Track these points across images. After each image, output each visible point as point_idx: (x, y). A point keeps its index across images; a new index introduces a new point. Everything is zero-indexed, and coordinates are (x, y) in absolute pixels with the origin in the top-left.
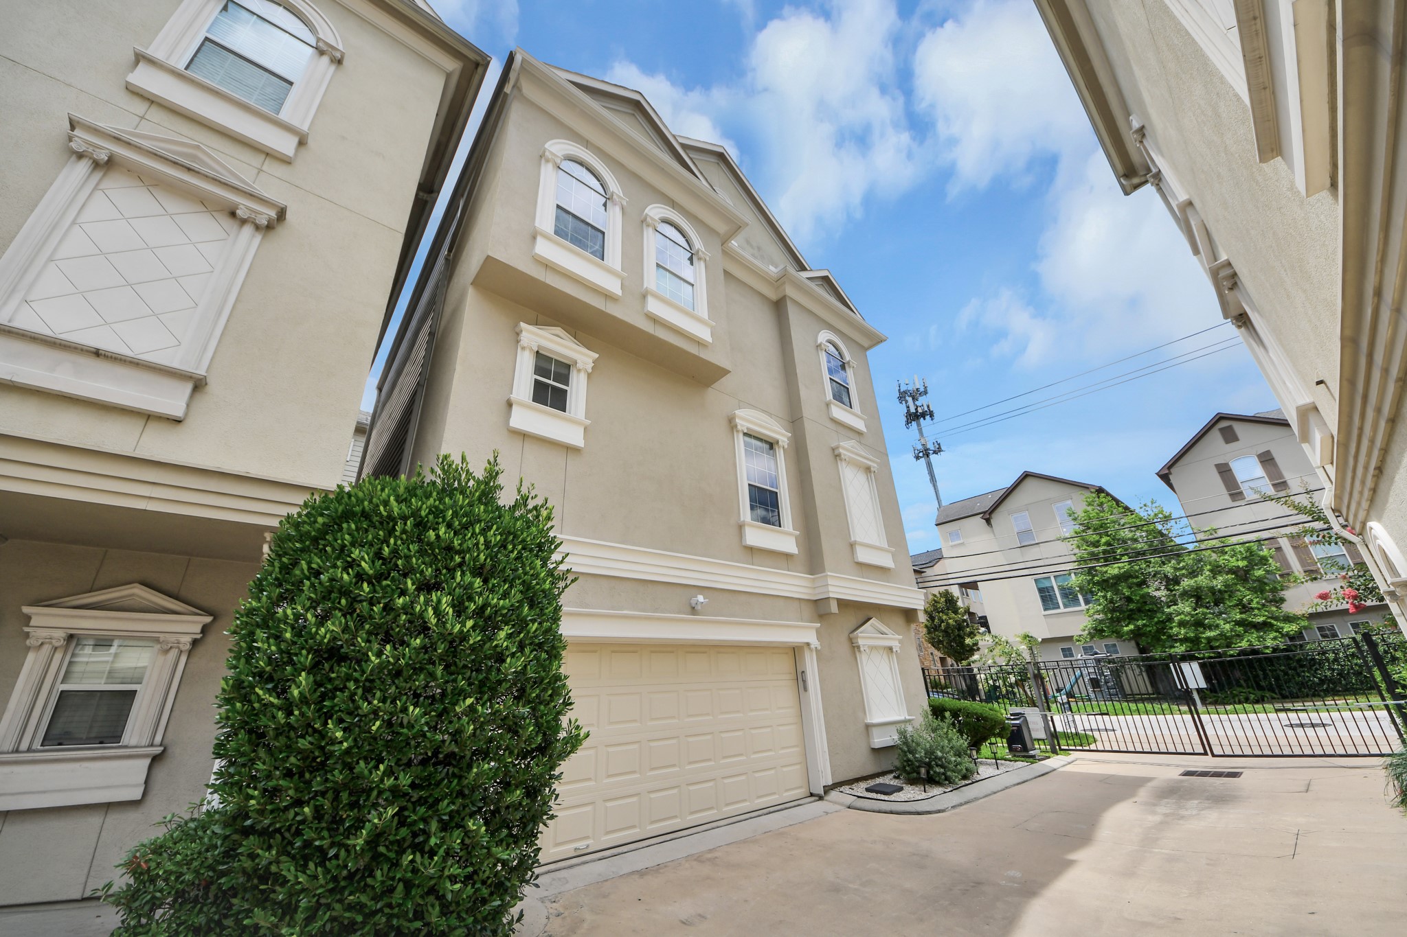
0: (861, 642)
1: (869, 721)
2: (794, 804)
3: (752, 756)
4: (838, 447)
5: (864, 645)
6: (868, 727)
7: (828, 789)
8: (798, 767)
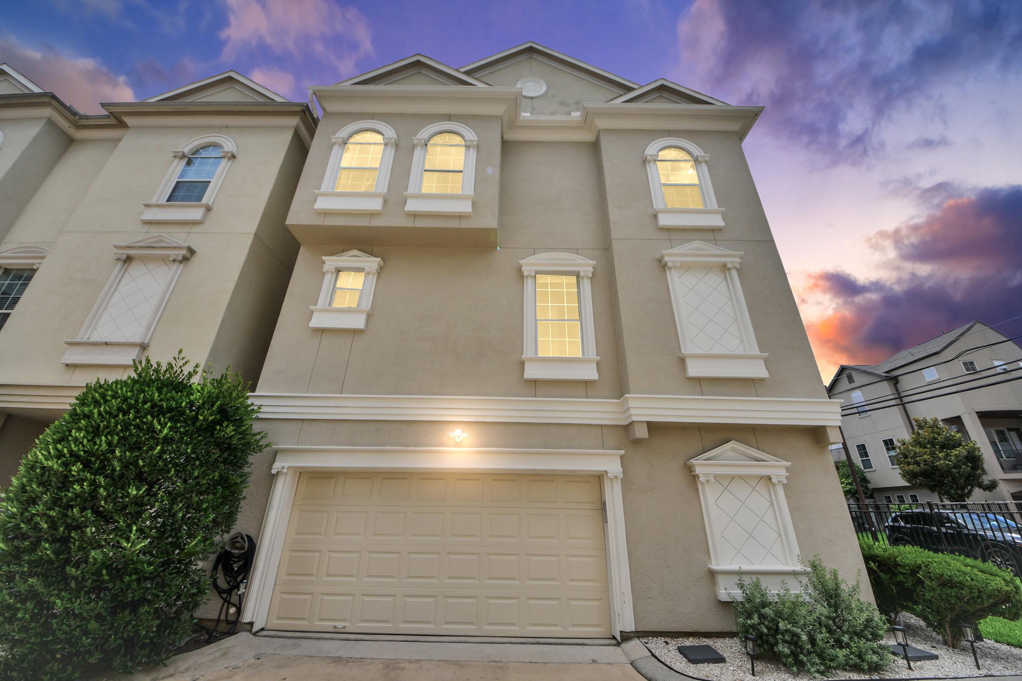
0: (698, 470)
1: (715, 567)
2: (580, 642)
3: (528, 583)
4: (663, 257)
5: (706, 475)
6: (712, 575)
7: (626, 637)
8: (596, 603)
